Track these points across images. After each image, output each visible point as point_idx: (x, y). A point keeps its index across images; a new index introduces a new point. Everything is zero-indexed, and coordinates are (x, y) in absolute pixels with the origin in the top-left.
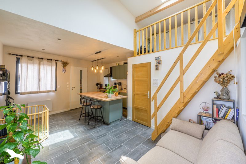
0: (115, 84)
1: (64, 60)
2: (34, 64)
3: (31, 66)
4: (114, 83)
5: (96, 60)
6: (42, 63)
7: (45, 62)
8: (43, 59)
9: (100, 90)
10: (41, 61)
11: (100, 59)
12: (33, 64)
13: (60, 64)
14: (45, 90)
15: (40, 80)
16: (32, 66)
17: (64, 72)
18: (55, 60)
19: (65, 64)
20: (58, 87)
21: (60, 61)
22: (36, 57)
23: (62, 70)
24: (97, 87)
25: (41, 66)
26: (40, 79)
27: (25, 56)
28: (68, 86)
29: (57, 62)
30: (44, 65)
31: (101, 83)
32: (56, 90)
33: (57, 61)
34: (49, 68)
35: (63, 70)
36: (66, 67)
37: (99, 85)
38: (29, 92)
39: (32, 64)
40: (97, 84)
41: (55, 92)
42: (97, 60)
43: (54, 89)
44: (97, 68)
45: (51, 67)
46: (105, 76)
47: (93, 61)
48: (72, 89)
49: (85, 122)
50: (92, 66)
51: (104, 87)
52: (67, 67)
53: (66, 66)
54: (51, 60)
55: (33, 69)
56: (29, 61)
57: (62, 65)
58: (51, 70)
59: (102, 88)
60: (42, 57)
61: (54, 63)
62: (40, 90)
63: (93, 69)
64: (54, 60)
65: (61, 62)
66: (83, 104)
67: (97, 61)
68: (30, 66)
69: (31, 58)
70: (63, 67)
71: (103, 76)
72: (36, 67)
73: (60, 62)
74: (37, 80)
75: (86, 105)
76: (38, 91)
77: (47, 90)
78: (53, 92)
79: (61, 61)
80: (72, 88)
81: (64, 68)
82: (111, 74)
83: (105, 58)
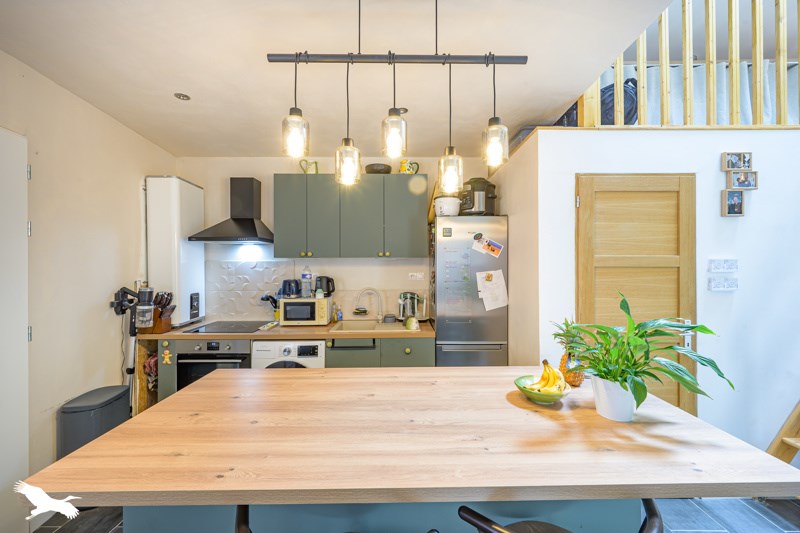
0: (292, 287)
4: (285, 283)
37: (150, 303)
51: (181, 315)
59: (170, 328)
71: (180, 238)
82: (244, 223)
83: (523, 60)
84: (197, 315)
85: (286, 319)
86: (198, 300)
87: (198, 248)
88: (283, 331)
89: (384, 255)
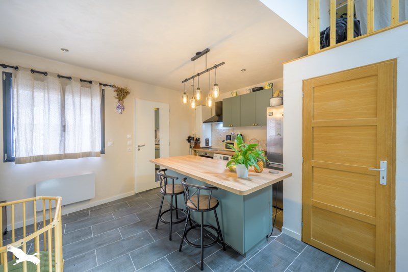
0: (229, 137)
1: (120, 84)
2: (48, 89)
3: (42, 94)
4: (227, 136)
5: (193, 77)
6: (68, 88)
7: (76, 85)
8: (70, 78)
9: (195, 151)
10: (67, 85)
11: (207, 70)
12: (46, 91)
13: (110, 93)
14: (77, 151)
15: (64, 128)
16: (44, 94)
17: (120, 111)
18: (100, 84)
19: (122, 94)
20: (108, 143)
21: (111, 86)
22: (52, 74)
23: (116, 107)
24: (189, 144)
25: (66, 97)
26: (65, 126)
27: (25, 69)
28: (129, 142)
29: (103, 87)
30: (73, 93)
31: (197, 137)
32: (103, 152)
33: (105, 85)
34: (86, 102)
35: (118, 107)
36: (125, 100)
37: (194, 140)
38: (38, 156)
39: (44, 89)
40: (189, 139)
41: (101, 155)
42: (198, 75)
43: (98, 149)
44: (198, 96)
45: (90, 98)
46: (204, 121)
47: (186, 80)
48: (139, 150)
49: (171, 240)
50: (184, 93)
51: (203, 144)
52: (127, 101)
53: (124, 98)
54: (91, 82)
55: (47, 102)
56: (36, 82)
57: (115, 94)
58: (90, 105)
59: (199, 148)
60: (68, 75)
61: (96, 89)
62: (66, 153)
63: (185, 100)
64: (96, 83)
65: (114, 89)
66: (165, 191)
67: (196, 78)
68: (39, 95)
69: (39, 74)
70: (117, 100)
71: (201, 122)
72: (55, 97)
73: (111, 88)
74: (59, 128)
75: (171, 192)
76: (62, 153)
77: (83, 151)
78: (97, 155)
79: (113, 86)
80: (139, 146)
81: (121, 102)
82: (219, 116)
83: (224, 63)
84: (208, 145)
85: (226, 148)
86: (208, 141)
87: (209, 125)
88: (225, 152)
89: (255, 125)
